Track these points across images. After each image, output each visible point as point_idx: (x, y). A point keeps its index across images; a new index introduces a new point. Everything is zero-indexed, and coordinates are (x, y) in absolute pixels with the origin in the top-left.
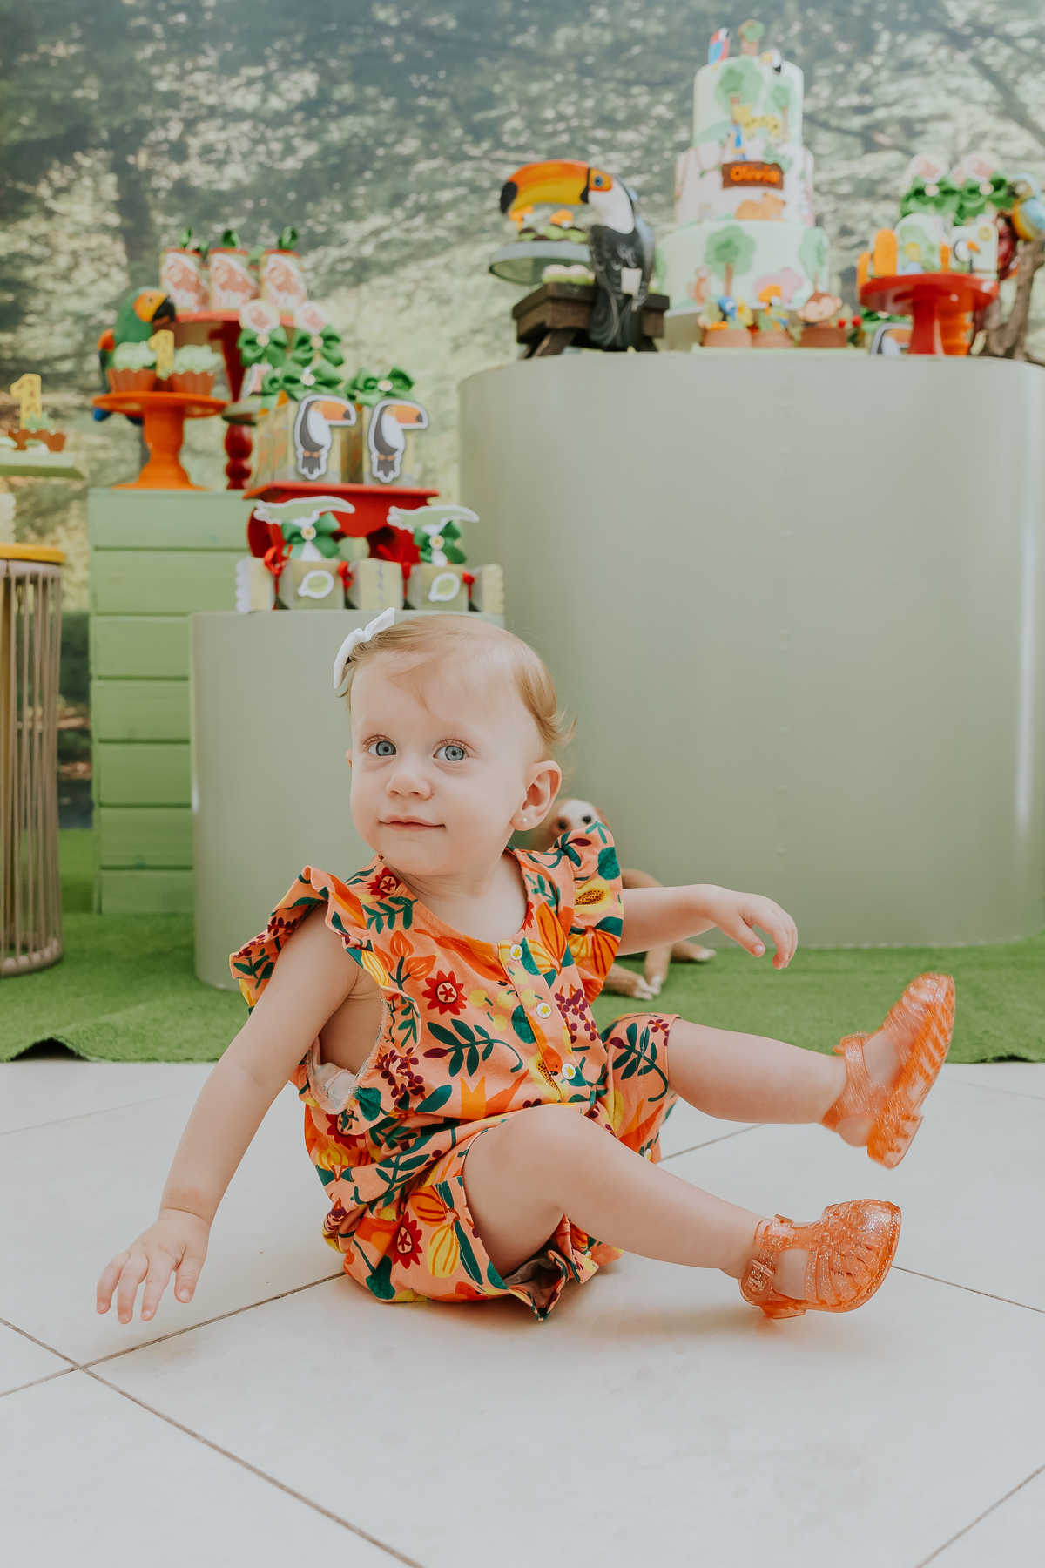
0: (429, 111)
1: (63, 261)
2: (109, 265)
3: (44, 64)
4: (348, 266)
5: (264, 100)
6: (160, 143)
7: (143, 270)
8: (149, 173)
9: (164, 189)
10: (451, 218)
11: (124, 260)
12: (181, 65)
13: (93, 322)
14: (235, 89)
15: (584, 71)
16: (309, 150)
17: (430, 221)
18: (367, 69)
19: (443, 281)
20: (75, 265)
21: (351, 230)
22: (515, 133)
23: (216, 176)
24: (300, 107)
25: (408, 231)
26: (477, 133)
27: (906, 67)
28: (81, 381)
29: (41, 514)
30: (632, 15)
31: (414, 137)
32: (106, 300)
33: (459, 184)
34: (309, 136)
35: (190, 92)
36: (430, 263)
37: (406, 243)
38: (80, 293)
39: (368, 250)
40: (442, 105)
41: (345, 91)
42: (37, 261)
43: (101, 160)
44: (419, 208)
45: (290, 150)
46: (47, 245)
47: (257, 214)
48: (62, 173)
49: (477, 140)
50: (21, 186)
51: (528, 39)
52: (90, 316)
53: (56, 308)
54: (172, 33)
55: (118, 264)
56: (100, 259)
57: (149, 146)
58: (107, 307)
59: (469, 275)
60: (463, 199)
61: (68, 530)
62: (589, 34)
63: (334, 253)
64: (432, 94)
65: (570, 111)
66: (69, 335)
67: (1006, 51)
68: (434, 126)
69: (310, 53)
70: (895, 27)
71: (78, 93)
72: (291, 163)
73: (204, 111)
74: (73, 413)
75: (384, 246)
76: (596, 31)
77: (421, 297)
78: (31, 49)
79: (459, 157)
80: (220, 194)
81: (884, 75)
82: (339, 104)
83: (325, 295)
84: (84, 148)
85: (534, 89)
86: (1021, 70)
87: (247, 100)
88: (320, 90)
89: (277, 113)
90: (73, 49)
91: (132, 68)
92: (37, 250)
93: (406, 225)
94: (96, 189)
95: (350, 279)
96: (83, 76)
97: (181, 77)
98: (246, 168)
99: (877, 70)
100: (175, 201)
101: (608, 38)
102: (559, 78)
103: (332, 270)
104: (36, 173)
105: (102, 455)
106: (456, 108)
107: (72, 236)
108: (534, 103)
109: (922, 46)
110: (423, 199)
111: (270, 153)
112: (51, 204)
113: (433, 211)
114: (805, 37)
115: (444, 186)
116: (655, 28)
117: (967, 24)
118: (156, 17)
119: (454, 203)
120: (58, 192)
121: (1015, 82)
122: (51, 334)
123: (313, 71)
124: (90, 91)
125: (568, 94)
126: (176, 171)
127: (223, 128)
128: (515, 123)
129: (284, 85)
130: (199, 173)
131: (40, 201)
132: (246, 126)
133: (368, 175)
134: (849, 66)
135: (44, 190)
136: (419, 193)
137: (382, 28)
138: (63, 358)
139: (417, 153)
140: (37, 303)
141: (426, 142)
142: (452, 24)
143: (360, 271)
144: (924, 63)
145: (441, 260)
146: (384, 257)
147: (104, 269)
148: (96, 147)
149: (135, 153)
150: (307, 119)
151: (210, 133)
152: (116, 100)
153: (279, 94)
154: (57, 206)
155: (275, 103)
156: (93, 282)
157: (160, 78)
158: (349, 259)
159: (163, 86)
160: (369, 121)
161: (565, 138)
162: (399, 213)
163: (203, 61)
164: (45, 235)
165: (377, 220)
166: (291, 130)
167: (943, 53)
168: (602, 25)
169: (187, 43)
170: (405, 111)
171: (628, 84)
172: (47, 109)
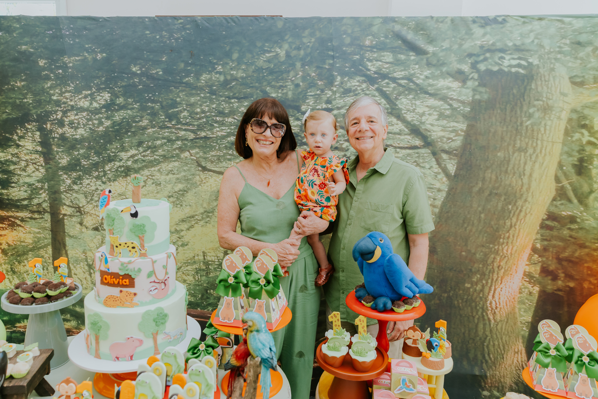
0: (153, 108)
1: (23, 164)
2: (38, 166)
3: (13, 89)
4: (123, 169)
5: (91, 104)
6: (54, 120)
7: (50, 168)
8: (51, 131)
9: (56, 138)
10: (160, 152)
11: (44, 165)
12: (61, 90)
13: (33, 187)
14: (80, 99)
15: (213, 93)
16: (108, 123)
17: (153, 152)
18: (129, 91)
19: (157, 176)
20: (28, 165)
21: (123, 155)
22: (185, 118)
23: (75, 133)
24: (104, 106)
25: (144, 156)
26: (170, 118)
27: (347, 92)
28: (30, 208)
29: (19, 256)
30: (231, 69)
31: (147, 120)
32: (38, 178)
33: (163, 138)
34: (107, 118)
35: (65, 100)
36: (153, 169)
37: (144, 161)
38: (29, 176)
39: (129, 163)
40: (157, 106)
41: (120, 100)
42: (15, 164)
43: (34, 126)
44: (149, 148)
45: (101, 123)
46: (18, 157)
47: (89, 148)
48: (21, 130)
49: (170, 121)
50: (7, 135)
51: (190, 79)
52: (34, 184)
53: (21, 181)
54: (57, 77)
55: (42, 166)
56: (35, 164)
57: (50, 121)
58: (38, 181)
59: (167, 175)
60: (165, 143)
61: (28, 261)
62: (215, 77)
63: (118, 164)
64: (153, 102)
65: (207, 109)
66: (26, 191)
67: (393, 85)
68: (154, 114)
69: (107, 85)
70: (343, 74)
71: (26, 100)
72: (101, 128)
73: (69, 108)
74: (28, 219)
75: (136, 162)
76: (218, 76)
77: (150, 182)
78: (8, 84)
79: (163, 127)
80: (76, 140)
81: (338, 95)
82: (118, 105)
83: (114, 180)
84: (28, 121)
85: (193, 100)
86: (399, 94)
87: (85, 104)
88: (111, 100)
89: (96, 109)
90: (22, 83)
91: (43, 90)
92: (14, 159)
93: (144, 153)
94: (33, 137)
95: (123, 174)
96: (27, 94)
97: (61, 94)
98: (85, 130)
99: (334, 93)
100: (60, 142)
101: (222, 78)
102: (202, 95)
103: (117, 170)
104: (12, 131)
105: (39, 235)
106: (162, 107)
107: (25, 154)
108: (192, 105)
109: (354, 83)
110: (150, 144)
111: (93, 124)
112: (18, 142)
113: (154, 149)
114: (304, 78)
115: (158, 139)
116: (240, 74)
117: (375, 73)
118: (52, 71)
119: (162, 145)
120: (21, 137)
121: (397, 99)
122: (20, 191)
123: (109, 93)
124: (29, 100)
125: (206, 102)
126: (60, 131)
127: (77, 115)
128: (185, 113)
129: (99, 98)
130: (68, 131)
131: (14, 141)
132: (85, 114)
133: (129, 134)
134: (322, 91)
135: (15, 137)
136: (148, 142)
137: (135, 74)
138: (24, 199)
139: (148, 125)
140: (15, 179)
141: (151, 121)
142: (161, 73)
143: (127, 172)
144: (356, 90)
145: (156, 169)
146: (136, 166)
147: (37, 167)
148: (32, 121)
149: (46, 124)
150: (106, 111)
151: (72, 116)
152: (39, 104)
153: (96, 101)
154: (20, 143)
155: (95, 105)
156: (34, 172)
157: (54, 95)
158: (123, 166)
159: (55, 98)
160: (129, 112)
161: (204, 120)
162: (141, 149)
163: (69, 89)
164: (17, 154)
165: (133, 152)
166: (101, 116)
167: (364, 86)
168: (220, 73)
169: (63, 81)
170: (143, 109)
171: (229, 98)
172: (15, 106)
